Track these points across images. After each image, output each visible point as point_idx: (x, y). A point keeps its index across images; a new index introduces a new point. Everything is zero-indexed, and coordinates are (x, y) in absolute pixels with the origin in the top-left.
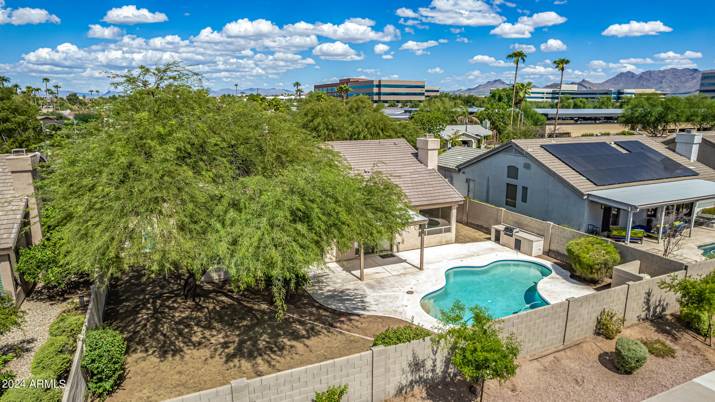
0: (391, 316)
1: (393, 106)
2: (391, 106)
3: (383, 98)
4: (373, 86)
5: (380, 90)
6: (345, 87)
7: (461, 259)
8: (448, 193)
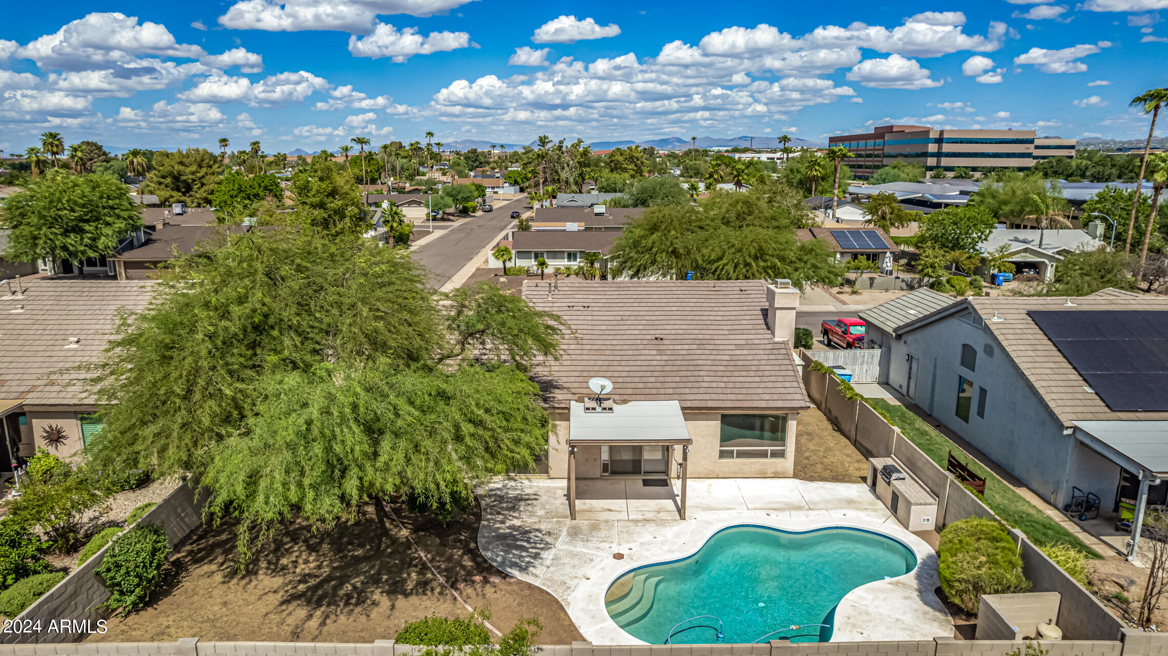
0: (549, 591)
1: (962, 177)
2: (959, 177)
3: (945, 162)
4: (928, 141)
5: (940, 148)
6: (840, 150)
7: (769, 512)
8: (783, 390)
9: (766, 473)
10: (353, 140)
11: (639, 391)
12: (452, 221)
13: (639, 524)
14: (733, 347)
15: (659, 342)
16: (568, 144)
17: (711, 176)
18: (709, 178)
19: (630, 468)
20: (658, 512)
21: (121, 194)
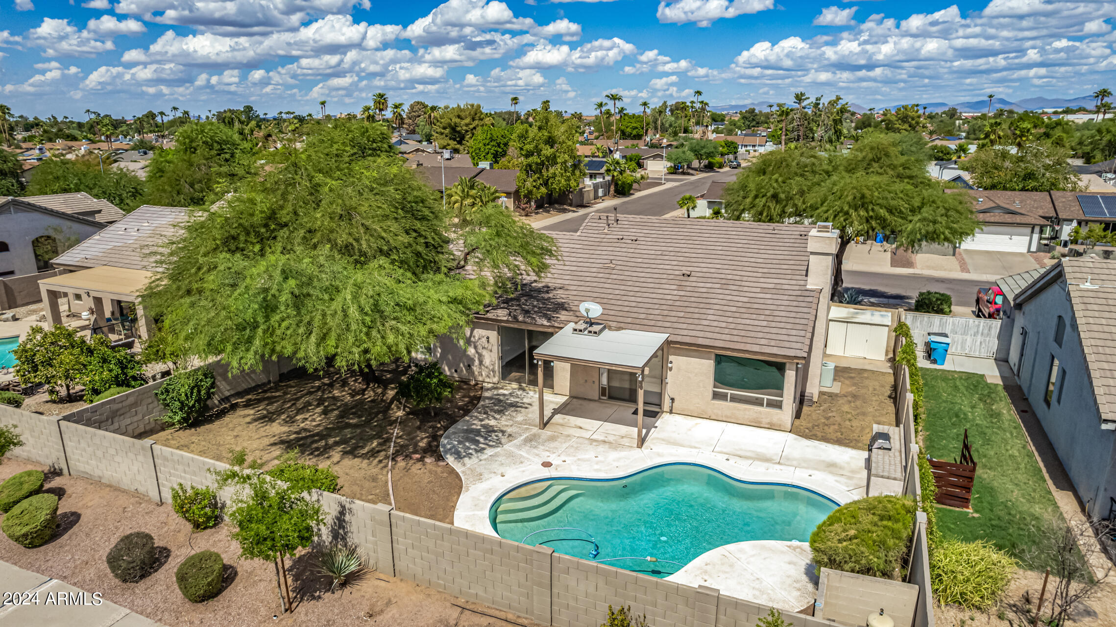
7: (730, 457)
8: (785, 338)
9: (760, 422)
10: (608, 96)
11: (638, 321)
12: (692, 175)
13: (595, 444)
14: (758, 290)
15: (686, 278)
16: (825, 101)
17: (987, 136)
18: (985, 138)
19: (627, 395)
20: (623, 437)
21: (384, 138)
